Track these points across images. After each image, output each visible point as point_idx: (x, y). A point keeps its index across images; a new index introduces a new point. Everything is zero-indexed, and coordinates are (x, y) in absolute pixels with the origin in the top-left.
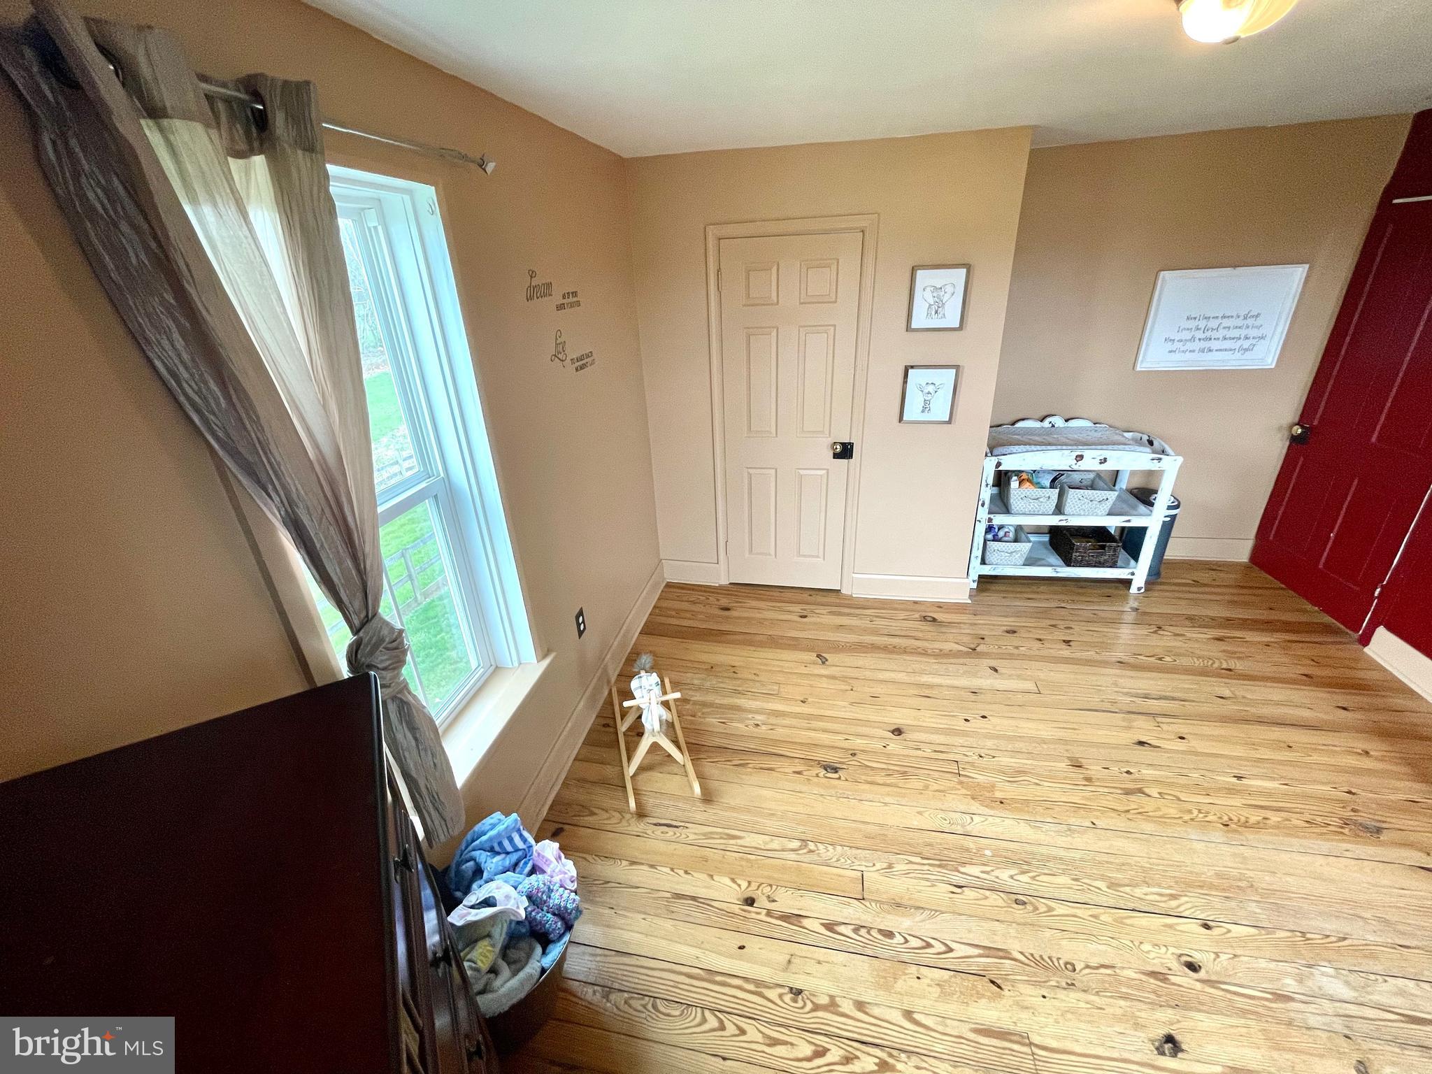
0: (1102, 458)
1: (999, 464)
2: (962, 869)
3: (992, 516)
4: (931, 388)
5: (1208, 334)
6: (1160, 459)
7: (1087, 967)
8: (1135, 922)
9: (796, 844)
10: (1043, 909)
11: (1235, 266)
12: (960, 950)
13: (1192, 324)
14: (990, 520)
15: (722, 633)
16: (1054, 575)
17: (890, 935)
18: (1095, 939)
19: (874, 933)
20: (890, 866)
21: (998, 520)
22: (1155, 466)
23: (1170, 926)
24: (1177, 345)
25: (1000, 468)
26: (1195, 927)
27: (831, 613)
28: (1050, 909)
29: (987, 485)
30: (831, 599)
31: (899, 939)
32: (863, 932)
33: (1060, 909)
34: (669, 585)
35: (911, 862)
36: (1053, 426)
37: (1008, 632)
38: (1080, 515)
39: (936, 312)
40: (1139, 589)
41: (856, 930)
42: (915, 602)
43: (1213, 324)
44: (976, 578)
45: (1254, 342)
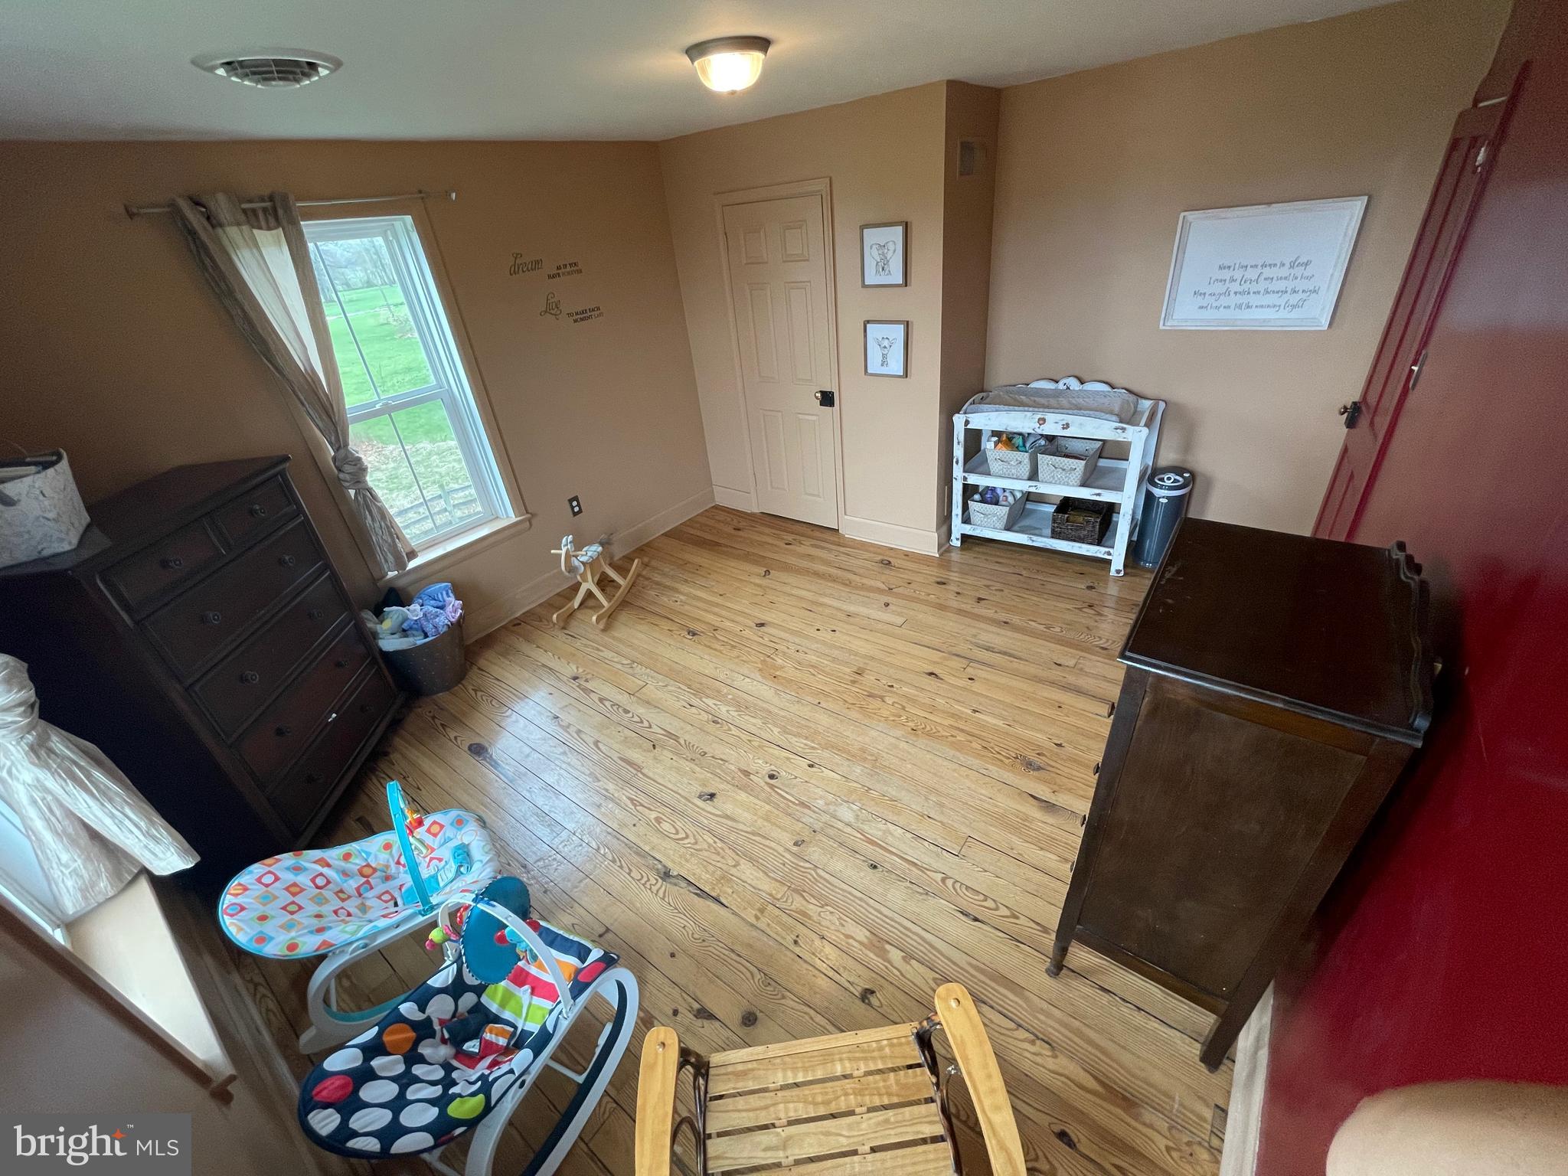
0: (1064, 423)
1: (967, 422)
2: (704, 699)
3: (966, 475)
4: (886, 343)
5: (1246, 287)
6: (1124, 429)
7: (713, 757)
8: (771, 750)
9: (629, 662)
10: (726, 728)
11: (1269, 203)
12: (655, 729)
13: (1226, 275)
14: (965, 479)
15: (718, 544)
16: (1030, 543)
17: (627, 712)
18: (734, 749)
19: (620, 709)
20: (666, 686)
21: (973, 479)
22: (1119, 437)
23: (788, 759)
24: (1208, 300)
25: (968, 427)
26: (804, 763)
27: (812, 545)
28: (730, 730)
29: (959, 443)
30: (827, 536)
31: (630, 715)
32: (615, 707)
33: (734, 731)
34: (716, 507)
35: (680, 688)
36: (1068, 388)
37: (938, 583)
38: (1051, 483)
39: (883, 269)
40: (1118, 571)
41: (612, 706)
42: (892, 549)
43: (1251, 274)
44: (959, 537)
45: (1304, 296)
